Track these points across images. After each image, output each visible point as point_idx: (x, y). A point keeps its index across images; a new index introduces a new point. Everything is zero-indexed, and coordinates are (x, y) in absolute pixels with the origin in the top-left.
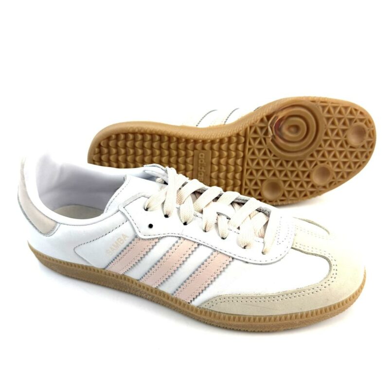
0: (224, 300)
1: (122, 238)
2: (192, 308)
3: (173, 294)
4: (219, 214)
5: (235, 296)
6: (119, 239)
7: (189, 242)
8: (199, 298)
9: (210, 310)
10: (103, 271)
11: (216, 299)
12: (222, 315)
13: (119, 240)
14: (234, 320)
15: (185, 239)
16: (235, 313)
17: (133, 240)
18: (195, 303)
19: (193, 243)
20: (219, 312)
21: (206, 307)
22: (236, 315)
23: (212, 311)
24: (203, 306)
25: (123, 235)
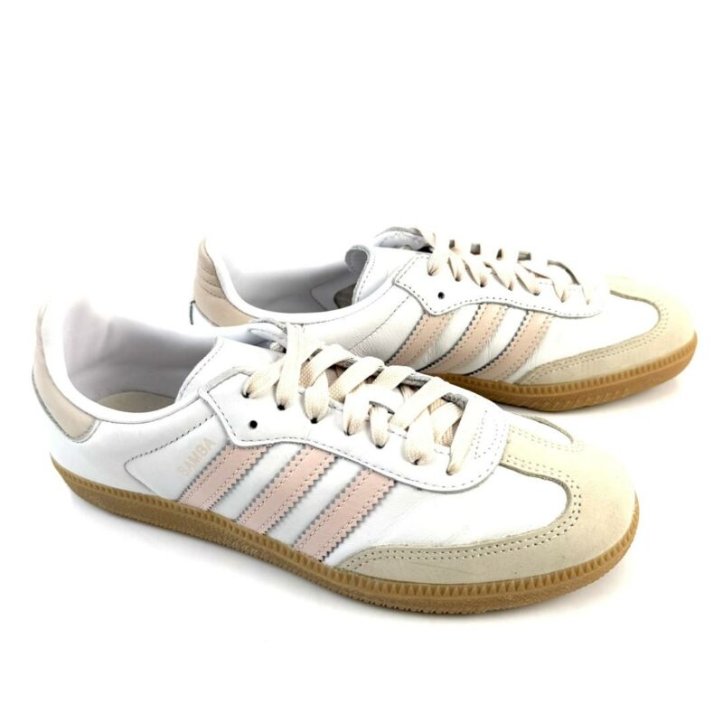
0: (380, 555)
1: (205, 446)
2: (326, 569)
3: (293, 546)
4: (374, 405)
5: (400, 549)
6: (197, 448)
7: (320, 453)
8: (337, 552)
9: (356, 573)
10: (176, 504)
11: (365, 553)
12: (377, 583)
13: (200, 449)
14: (398, 592)
15: (312, 447)
16: (398, 579)
17: (224, 449)
18: (331, 561)
19: (325, 455)
20: (372, 578)
21: (349, 568)
22: (401, 582)
23: (360, 575)
24: (344, 566)
25: (205, 440)
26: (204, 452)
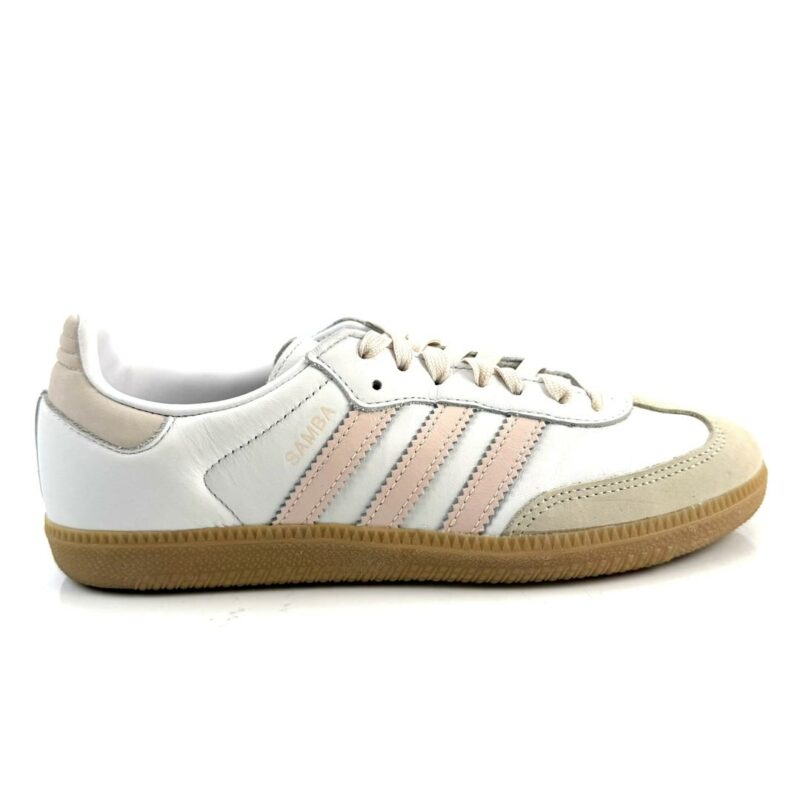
0: (555, 500)
1: (322, 416)
2: (491, 542)
3: (441, 527)
5: (575, 487)
6: (313, 420)
7: (456, 408)
8: (496, 522)
9: (528, 533)
10: (269, 528)
11: (537, 502)
12: (557, 536)
13: (316, 421)
14: (582, 543)
15: (446, 404)
16: (580, 527)
17: (347, 416)
18: (496, 528)
19: (463, 409)
20: (549, 533)
21: (523, 528)
22: (583, 529)
23: (534, 533)
24: (515, 527)
26: (321, 425)
